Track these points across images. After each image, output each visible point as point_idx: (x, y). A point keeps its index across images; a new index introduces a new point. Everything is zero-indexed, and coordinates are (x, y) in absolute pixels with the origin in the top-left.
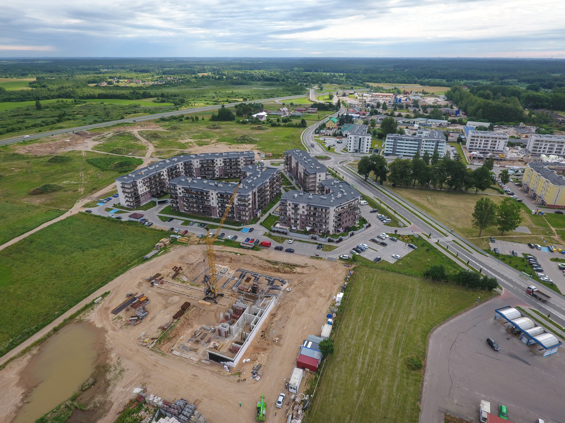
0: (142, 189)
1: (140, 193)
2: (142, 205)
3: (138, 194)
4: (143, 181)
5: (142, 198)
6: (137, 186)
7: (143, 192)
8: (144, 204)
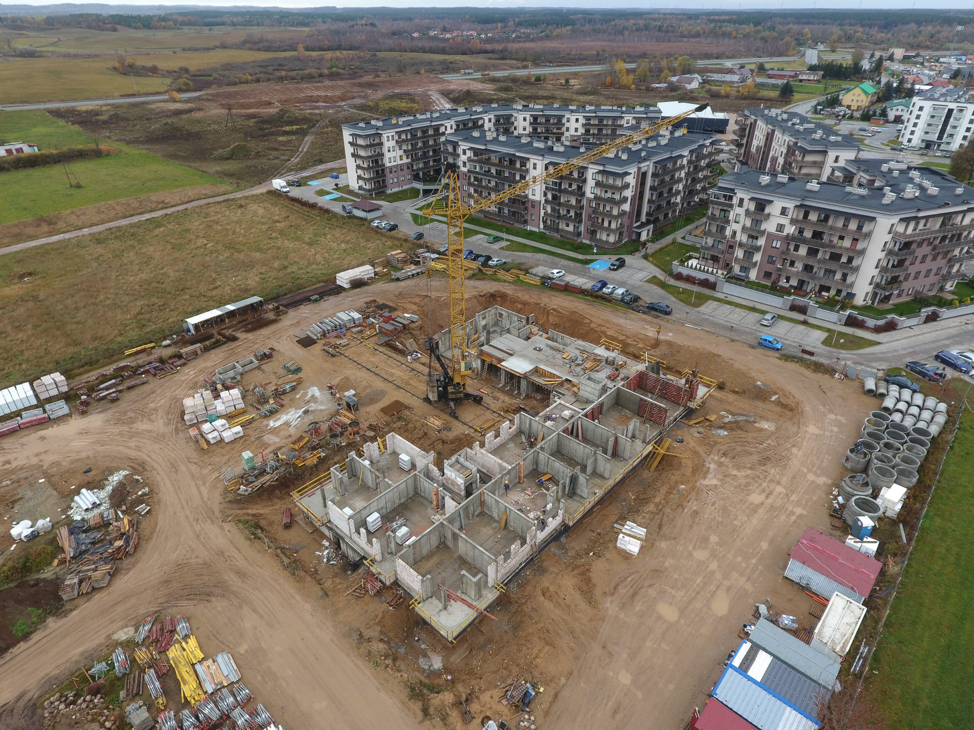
3: (384, 165)
4: (396, 138)
5: (391, 175)
6: (382, 144)
7: (395, 163)
8: (394, 190)
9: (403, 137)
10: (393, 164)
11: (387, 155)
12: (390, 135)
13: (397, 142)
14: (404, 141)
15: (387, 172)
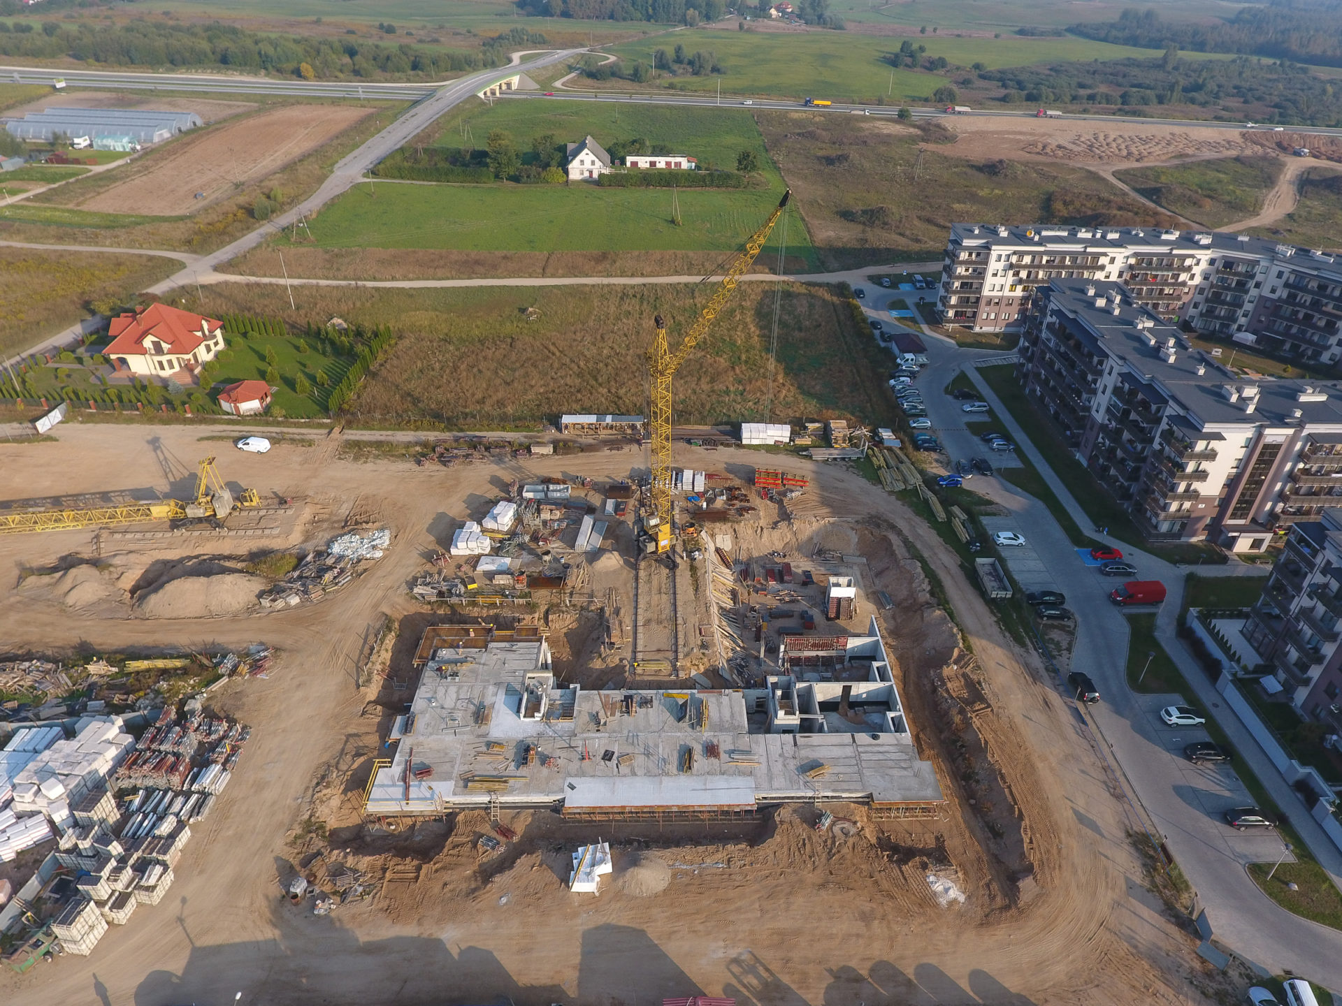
1: (986, 292)
3: (980, 292)
4: (1014, 258)
5: (987, 309)
6: (985, 263)
7: (1000, 294)
8: (985, 329)
10: (995, 293)
11: (989, 280)
12: (1004, 254)
13: (1012, 265)
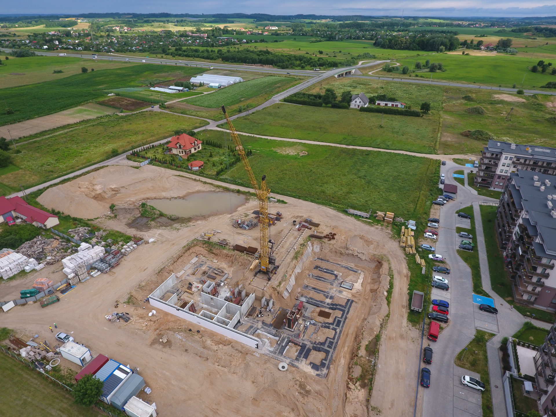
0: (505, 168)
1: (498, 172)
2: (492, 189)
3: (495, 172)
4: (515, 160)
5: (498, 180)
6: (499, 159)
7: (506, 174)
8: (496, 189)
9: (522, 161)
10: (503, 174)
11: (500, 167)
12: (509, 156)
13: (513, 163)
14: (521, 164)
15: (496, 178)
